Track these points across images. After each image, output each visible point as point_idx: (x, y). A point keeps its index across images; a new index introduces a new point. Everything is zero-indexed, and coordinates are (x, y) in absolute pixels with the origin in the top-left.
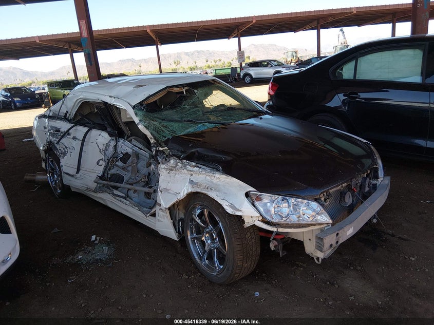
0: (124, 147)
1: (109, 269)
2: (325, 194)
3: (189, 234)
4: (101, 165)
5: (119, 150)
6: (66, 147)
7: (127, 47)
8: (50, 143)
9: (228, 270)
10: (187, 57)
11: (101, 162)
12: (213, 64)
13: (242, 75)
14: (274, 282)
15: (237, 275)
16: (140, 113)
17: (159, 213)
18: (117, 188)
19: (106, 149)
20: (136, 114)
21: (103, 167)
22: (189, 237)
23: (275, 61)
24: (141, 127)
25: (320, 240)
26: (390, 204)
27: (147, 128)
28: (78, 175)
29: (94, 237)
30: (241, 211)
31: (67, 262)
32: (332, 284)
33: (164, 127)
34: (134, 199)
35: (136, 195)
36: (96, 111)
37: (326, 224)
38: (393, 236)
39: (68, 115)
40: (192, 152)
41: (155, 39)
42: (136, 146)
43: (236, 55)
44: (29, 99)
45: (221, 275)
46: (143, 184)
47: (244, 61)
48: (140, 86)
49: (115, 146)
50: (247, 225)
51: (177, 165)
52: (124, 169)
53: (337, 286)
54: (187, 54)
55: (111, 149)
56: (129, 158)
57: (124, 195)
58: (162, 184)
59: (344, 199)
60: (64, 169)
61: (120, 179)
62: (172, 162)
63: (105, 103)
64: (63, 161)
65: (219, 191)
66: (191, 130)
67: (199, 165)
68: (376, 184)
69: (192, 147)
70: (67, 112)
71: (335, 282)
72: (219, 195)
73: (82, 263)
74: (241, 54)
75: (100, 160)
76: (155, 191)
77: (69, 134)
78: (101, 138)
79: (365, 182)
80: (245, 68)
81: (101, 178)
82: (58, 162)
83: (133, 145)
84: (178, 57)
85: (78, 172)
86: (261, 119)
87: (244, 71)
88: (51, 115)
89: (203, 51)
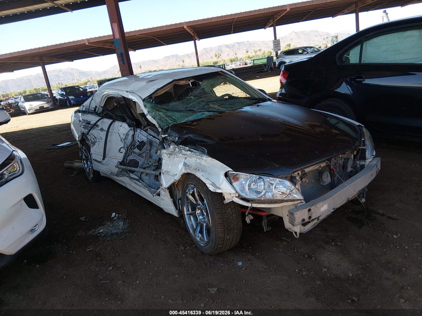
0: (140, 135)
1: (122, 241)
2: (300, 174)
3: (185, 210)
4: (122, 153)
5: (137, 138)
6: (96, 138)
7: (168, 44)
8: (83, 134)
9: (212, 241)
10: (228, 49)
11: (122, 149)
12: (253, 54)
13: (277, 63)
14: (257, 254)
15: (221, 246)
16: (148, 105)
17: (162, 193)
18: (133, 172)
19: (126, 139)
20: (145, 106)
21: (123, 154)
22: (185, 213)
23: (311, 47)
24: (149, 117)
25: (291, 214)
26: (388, 185)
27: (155, 119)
28: (104, 162)
29: (114, 214)
30: (220, 188)
31: (89, 235)
32: (310, 257)
33: (167, 116)
34: (145, 181)
35: (147, 177)
36: (115, 105)
37: (299, 200)
38: (383, 215)
39: (97, 109)
40: (186, 138)
41: (193, 34)
42: (151, 135)
43: (272, 45)
44: (82, 97)
45: (207, 246)
46: (154, 168)
47: (280, 50)
48: (151, 81)
49: (133, 135)
50: (227, 201)
51: (175, 150)
52: (140, 155)
53: (314, 259)
54: (227, 46)
55: (130, 138)
56: (144, 146)
57: (137, 178)
58: (164, 167)
59: (322, 178)
60: (94, 157)
61: (135, 164)
62: (172, 147)
63: (124, 98)
64: (93, 150)
65: (204, 172)
66: (191, 118)
67: (192, 150)
68: (364, 165)
69: (186, 133)
70: (96, 107)
71: (313, 256)
72: (204, 175)
73: (101, 235)
74: (277, 43)
75: (121, 148)
76: (160, 174)
77: (97, 126)
78: (122, 128)
79: (347, 163)
80: (280, 56)
81: (121, 163)
82: (89, 151)
83: (149, 134)
84: (219, 50)
85: (104, 159)
86: (258, 106)
87: (280, 60)
88: (84, 110)
89: (243, 43)
